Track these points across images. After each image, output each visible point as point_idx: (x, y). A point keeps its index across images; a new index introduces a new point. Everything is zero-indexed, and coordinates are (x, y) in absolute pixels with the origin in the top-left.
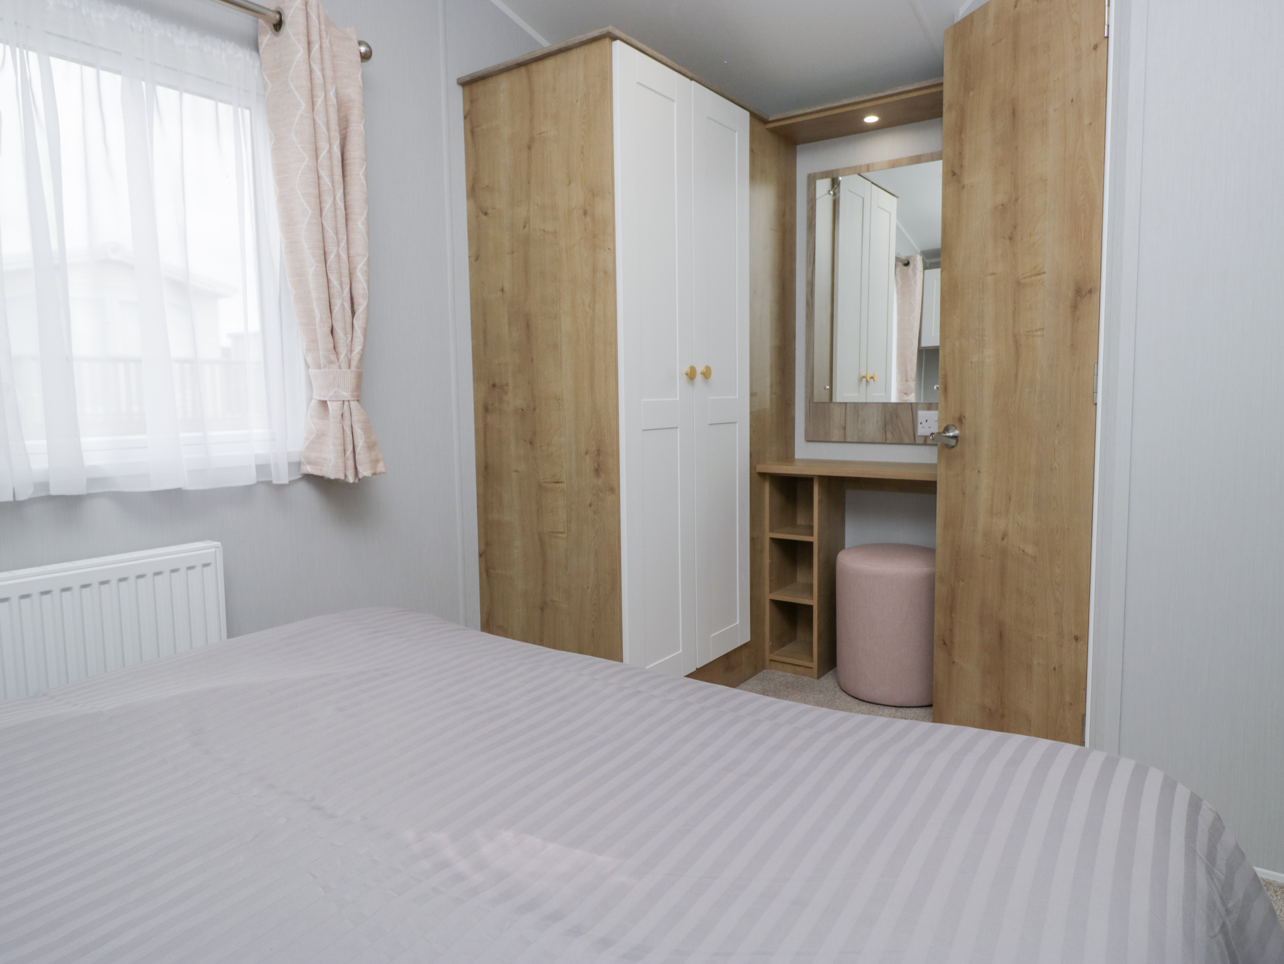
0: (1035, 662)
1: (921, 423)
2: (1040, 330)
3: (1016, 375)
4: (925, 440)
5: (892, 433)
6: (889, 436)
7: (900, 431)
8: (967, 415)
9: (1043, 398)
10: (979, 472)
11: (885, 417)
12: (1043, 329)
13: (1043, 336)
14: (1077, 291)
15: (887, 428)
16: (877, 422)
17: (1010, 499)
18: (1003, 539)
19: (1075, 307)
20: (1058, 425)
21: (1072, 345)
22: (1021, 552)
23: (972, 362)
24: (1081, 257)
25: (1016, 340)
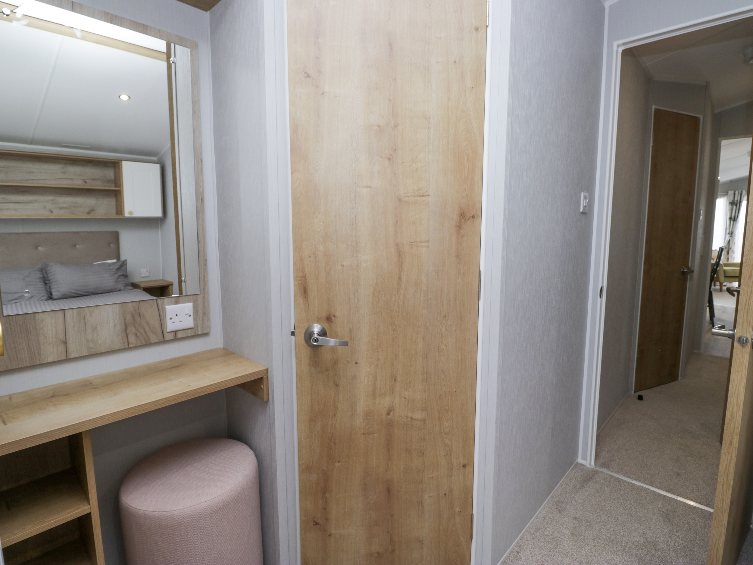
0: (426, 497)
1: (171, 319)
2: (425, 242)
3: (400, 278)
4: (175, 336)
5: (136, 335)
6: (132, 339)
7: (145, 331)
8: (338, 314)
9: (430, 296)
10: (356, 363)
11: (125, 319)
12: (428, 241)
13: (428, 247)
14: (461, 215)
15: (128, 331)
16: (115, 326)
17: (395, 380)
18: (388, 414)
19: (459, 227)
20: (445, 317)
21: (457, 256)
22: (409, 419)
23: (342, 266)
24: (465, 189)
25: (399, 248)
